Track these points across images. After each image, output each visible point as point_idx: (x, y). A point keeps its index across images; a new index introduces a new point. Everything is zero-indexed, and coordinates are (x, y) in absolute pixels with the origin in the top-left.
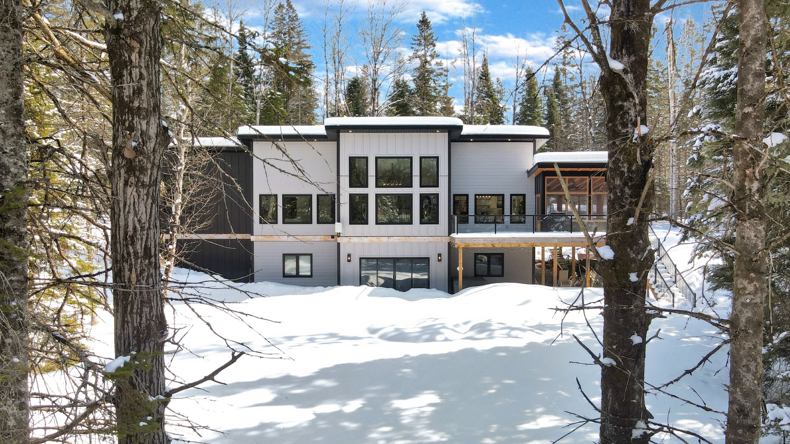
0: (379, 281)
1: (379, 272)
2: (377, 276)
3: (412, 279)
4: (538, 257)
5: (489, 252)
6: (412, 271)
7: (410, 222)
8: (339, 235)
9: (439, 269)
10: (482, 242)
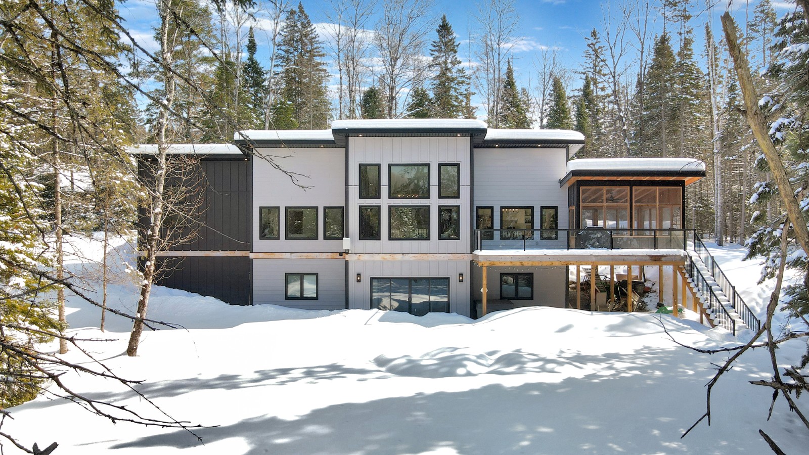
0: (392, 304)
1: (392, 294)
2: (391, 299)
3: (429, 302)
4: (572, 277)
5: (518, 271)
6: (430, 293)
7: (428, 238)
8: (347, 252)
9: (460, 291)
10: (509, 260)
